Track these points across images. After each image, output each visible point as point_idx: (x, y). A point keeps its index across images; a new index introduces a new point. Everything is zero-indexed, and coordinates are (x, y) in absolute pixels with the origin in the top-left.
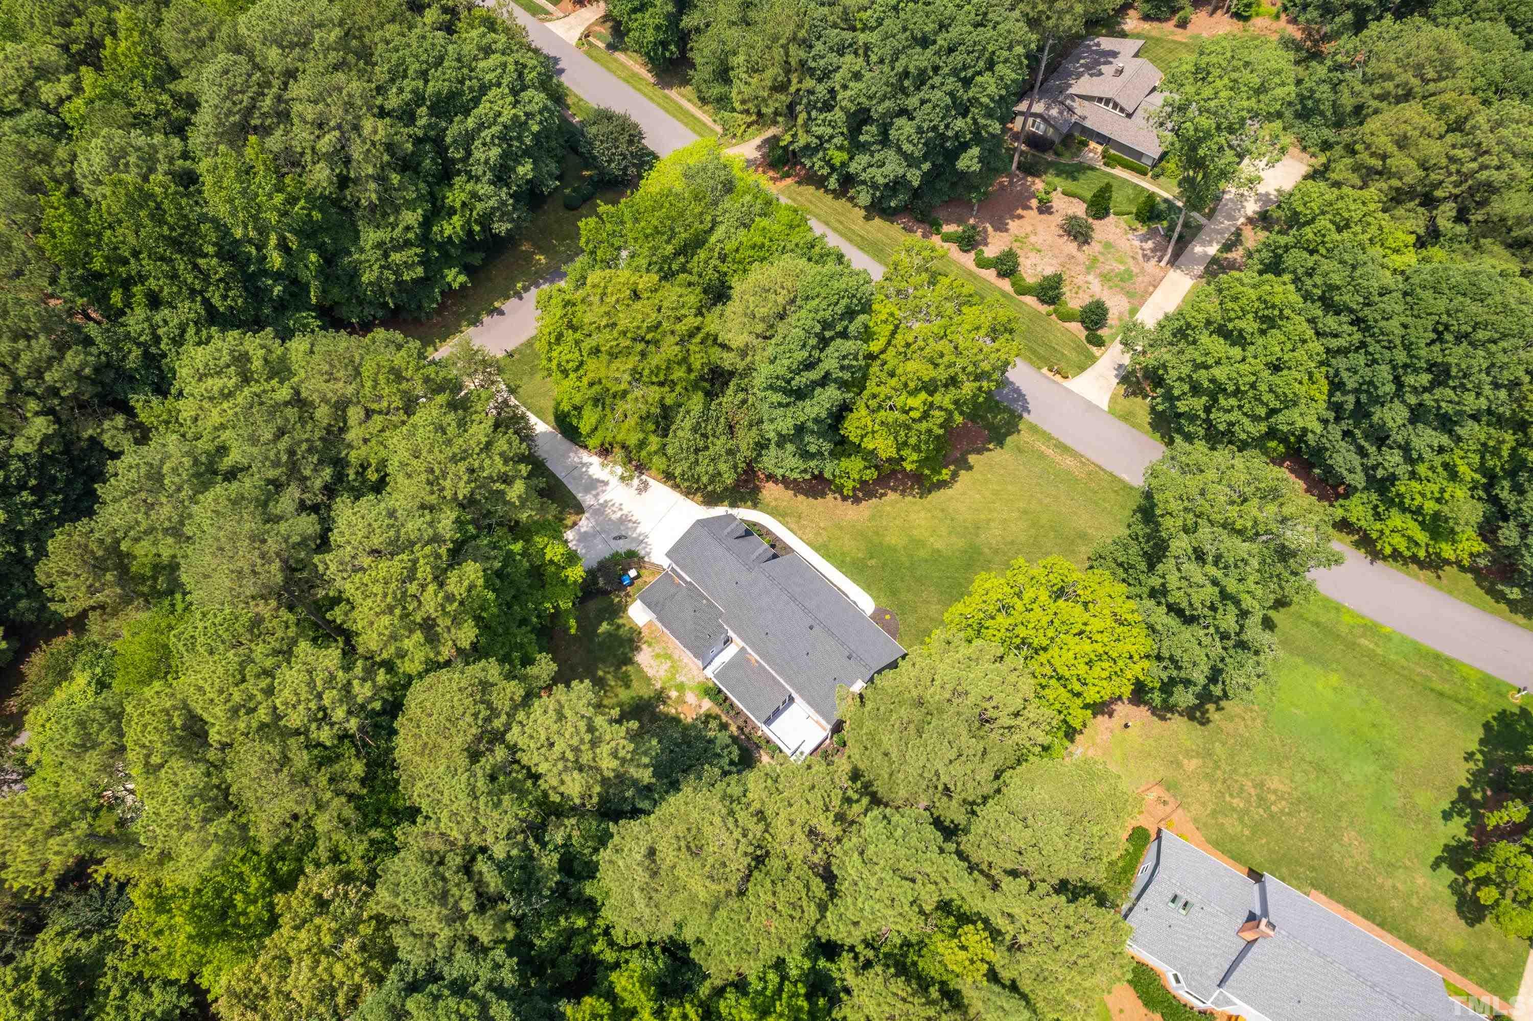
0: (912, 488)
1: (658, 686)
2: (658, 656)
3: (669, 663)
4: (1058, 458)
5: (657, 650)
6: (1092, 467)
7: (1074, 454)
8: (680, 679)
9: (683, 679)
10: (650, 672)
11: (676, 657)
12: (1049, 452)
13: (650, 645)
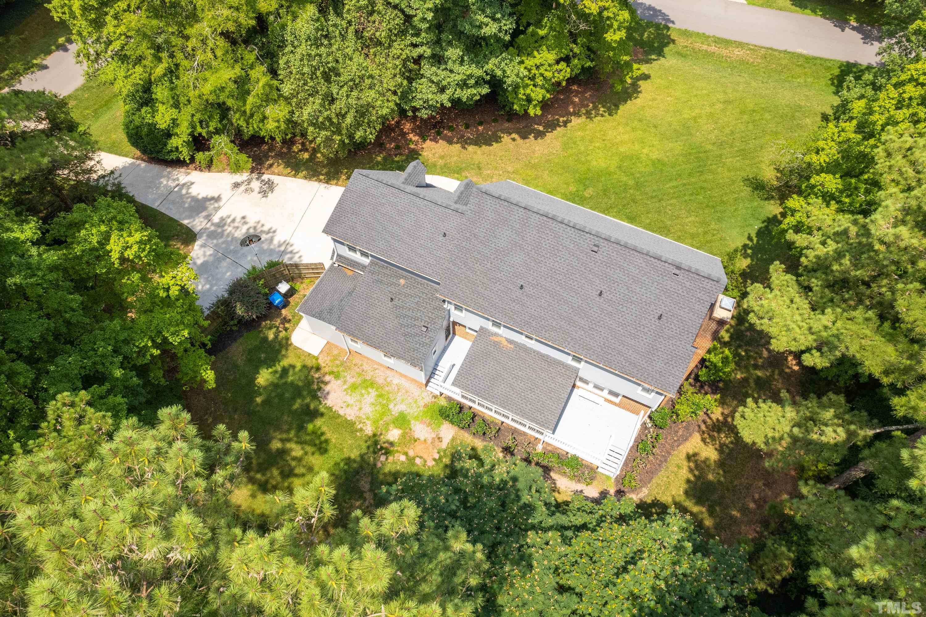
0: (595, 108)
1: (369, 430)
2: (354, 387)
3: (373, 393)
4: (724, 52)
5: (350, 381)
6: (763, 51)
7: (740, 45)
8: (396, 409)
9: (402, 407)
10: (350, 414)
11: (380, 381)
12: (713, 48)
13: (337, 377)
